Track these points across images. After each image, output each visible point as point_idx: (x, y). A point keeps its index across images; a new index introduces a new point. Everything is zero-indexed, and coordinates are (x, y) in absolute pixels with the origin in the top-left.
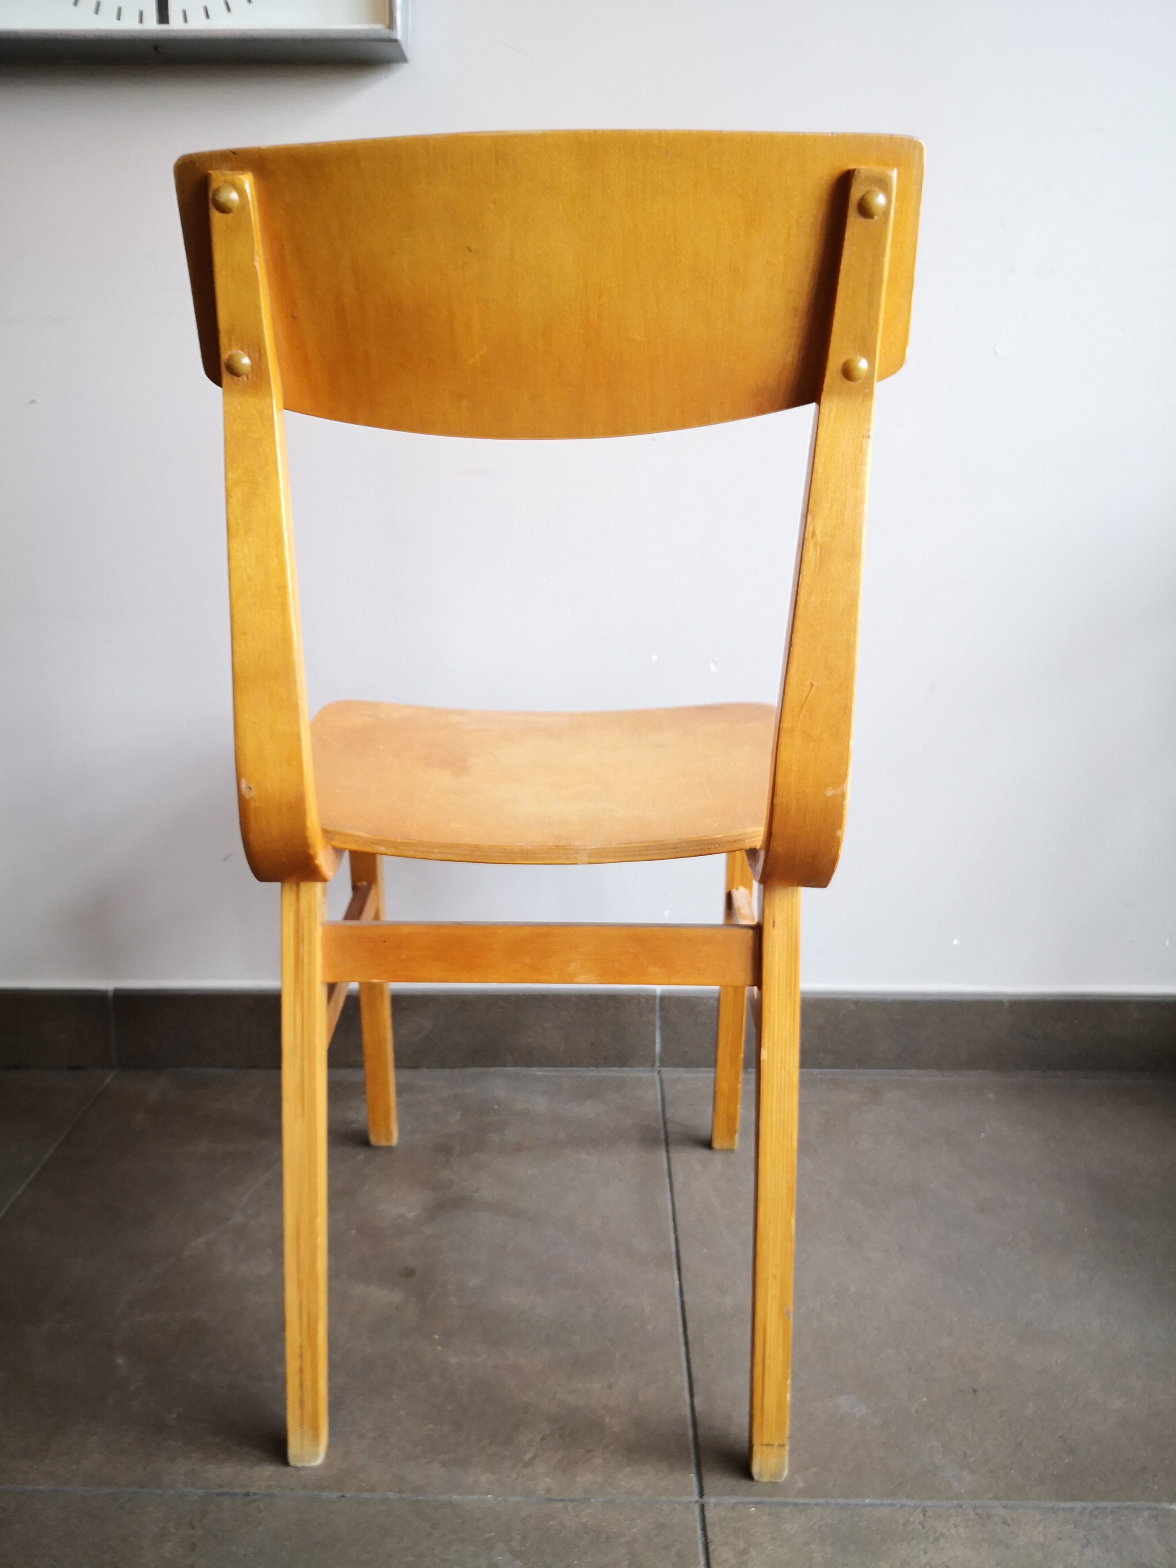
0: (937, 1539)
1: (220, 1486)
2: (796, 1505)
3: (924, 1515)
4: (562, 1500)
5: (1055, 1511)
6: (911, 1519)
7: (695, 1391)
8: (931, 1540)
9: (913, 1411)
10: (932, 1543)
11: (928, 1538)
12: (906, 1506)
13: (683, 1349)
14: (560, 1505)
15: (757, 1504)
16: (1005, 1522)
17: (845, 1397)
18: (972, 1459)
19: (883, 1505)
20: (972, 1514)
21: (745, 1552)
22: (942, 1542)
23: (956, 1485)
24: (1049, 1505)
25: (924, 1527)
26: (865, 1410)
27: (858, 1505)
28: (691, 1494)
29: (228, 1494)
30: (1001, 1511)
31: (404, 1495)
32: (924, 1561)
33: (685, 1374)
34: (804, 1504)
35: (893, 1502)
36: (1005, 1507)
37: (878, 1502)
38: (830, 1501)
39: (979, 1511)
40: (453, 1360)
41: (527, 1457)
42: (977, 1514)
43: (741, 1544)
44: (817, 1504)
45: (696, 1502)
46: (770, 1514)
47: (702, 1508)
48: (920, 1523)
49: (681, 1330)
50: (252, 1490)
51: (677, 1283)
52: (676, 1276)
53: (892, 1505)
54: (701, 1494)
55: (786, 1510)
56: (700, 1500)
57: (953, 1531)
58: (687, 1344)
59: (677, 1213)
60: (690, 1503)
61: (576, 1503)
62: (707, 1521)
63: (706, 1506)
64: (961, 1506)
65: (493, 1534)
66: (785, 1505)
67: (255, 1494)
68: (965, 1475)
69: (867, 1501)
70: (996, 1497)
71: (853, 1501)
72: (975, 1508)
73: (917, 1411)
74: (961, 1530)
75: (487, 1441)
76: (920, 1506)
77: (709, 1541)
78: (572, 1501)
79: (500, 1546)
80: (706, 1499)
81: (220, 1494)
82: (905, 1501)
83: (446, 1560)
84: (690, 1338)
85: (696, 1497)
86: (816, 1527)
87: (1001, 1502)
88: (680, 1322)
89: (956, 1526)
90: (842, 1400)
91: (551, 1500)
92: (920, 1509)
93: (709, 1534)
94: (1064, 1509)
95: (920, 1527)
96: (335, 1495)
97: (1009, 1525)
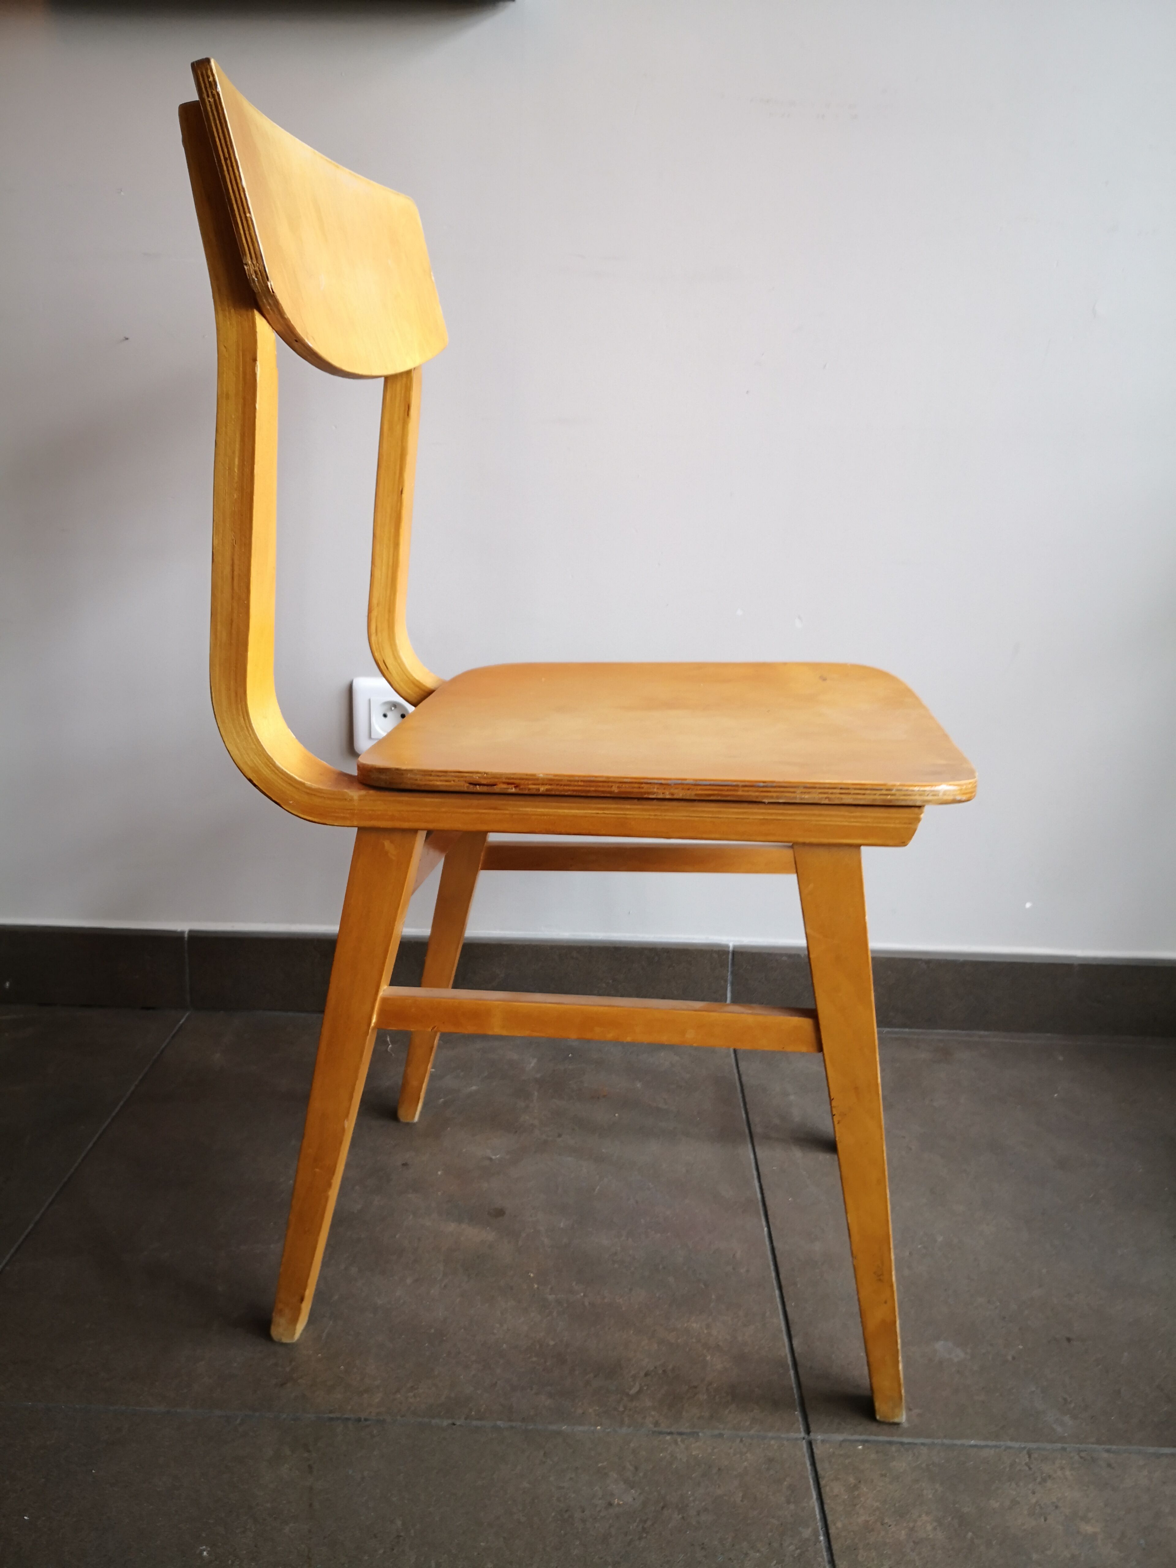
0: (1044, 1480)
1: (331, 1412)
2: (902, 1444)
3: (1030, 1457)
4: (670, 1433)
5: (1158, 1456)
6: (1017, 1460)
7: (793, 1333)
8: (1039, 1480)
9: (1010, 1358)
10: (1040, 1483)
11: (1035, 1479)
12: (1010, 1448)
13: (777, 1292)
14: (668, 1438)
15: (864, 1442)
16: (1109, 1465)
17: (942, 1342)
18: (1072, 1405)
19: (987, 1446)
20: (1077, 1458)
21: (856, 1487)
22: (1049, 1484)
23: (1059, 1429)
24: (1151, 1450)
25: (1030, 1469)
26: (962, 1355)
27: (963, 1445)
28: (798, 1431)
29: (338, 1419)
30: (1105, 1455)
31: (514, 1424)
32: (1034, 1501)
33: (781, 1316)
34: (909, 1443)
35: (998, 1443)
36: (1108, 1451)
37: (982, 1443)
38: (936, 1441)
39: (1083, 1454)
40: (551, 1297)
41: (633, 1391)
42: (1081, 1457)
43: (852, 1480)
44: (923, 1444)
45: (804, 1438)
46: (877, 1452)
47: (810, 1444)
48: (1026, 1464)
49: (773, 1274)
50: (363, 1416)
51: (766, 1229)
52: (764, 1223)
53: (996, 1447)
54: (808, 1431)
55: (894, 1449)
56: (806, 1436)
57: (1059, 1473)
58: (780, 1288)
59: (759, 1163)
60: (797, 1439)
61: (684, 1437)
62: (816, 1457)
63: (813, 1443)
64: (1064, 1449)
65: (605, 1463)
66: (890, 1443)
67: (366, 1420)
68: (1067, 1418)
69: (973, 1442)
70: (1098, 1442)
71: (958, 1442)
72: (1080, 1451)
73: (1014, 1358)
74: (1068, 1473)
75: (592, 1375)
76: (1025, 1448)
77: (819, 1476)
78: (681, 1434)
79: (614, 1475)
80: (813, 1436)
81: (331, 1419)
82: (1009, 1443)
83: (563, 1488)
84: (783, 1282)
85: (803, 1434)
86: (924, 1465)
87: (1103, 1446)
88: (772, 1267)
89: (1062, 1468)
90: (939, 1345)
91: (660, 1433)
92: (1025, 1452)
93: (819, 1469)
94: (1166, 1455)
95: (1027, 1469)
96: (445, 1423)
97: (1113, 1468)
